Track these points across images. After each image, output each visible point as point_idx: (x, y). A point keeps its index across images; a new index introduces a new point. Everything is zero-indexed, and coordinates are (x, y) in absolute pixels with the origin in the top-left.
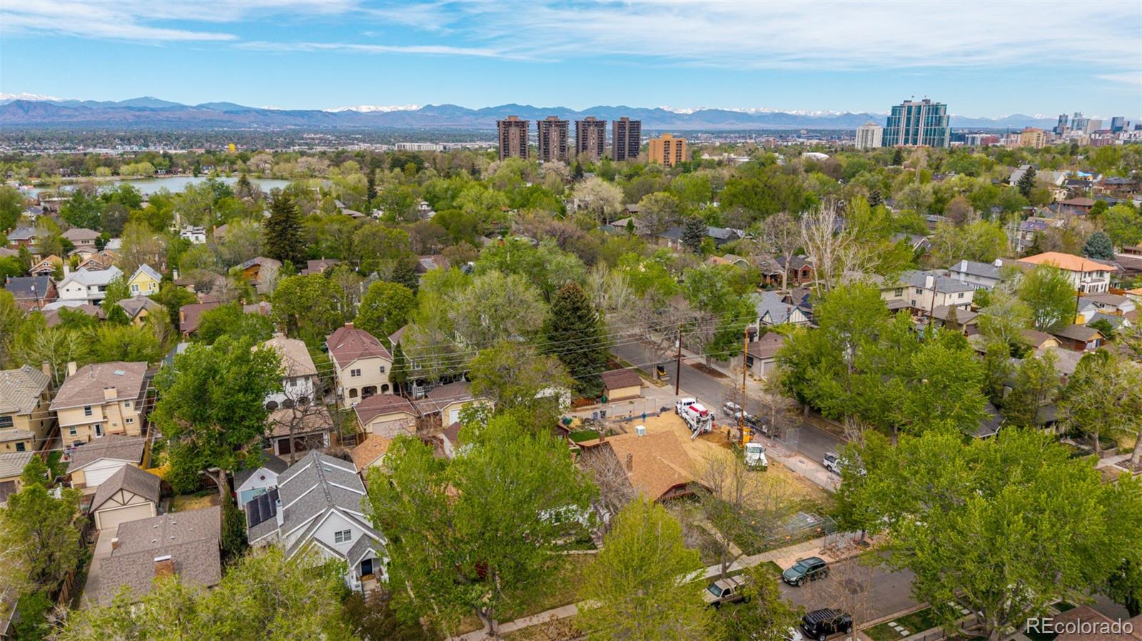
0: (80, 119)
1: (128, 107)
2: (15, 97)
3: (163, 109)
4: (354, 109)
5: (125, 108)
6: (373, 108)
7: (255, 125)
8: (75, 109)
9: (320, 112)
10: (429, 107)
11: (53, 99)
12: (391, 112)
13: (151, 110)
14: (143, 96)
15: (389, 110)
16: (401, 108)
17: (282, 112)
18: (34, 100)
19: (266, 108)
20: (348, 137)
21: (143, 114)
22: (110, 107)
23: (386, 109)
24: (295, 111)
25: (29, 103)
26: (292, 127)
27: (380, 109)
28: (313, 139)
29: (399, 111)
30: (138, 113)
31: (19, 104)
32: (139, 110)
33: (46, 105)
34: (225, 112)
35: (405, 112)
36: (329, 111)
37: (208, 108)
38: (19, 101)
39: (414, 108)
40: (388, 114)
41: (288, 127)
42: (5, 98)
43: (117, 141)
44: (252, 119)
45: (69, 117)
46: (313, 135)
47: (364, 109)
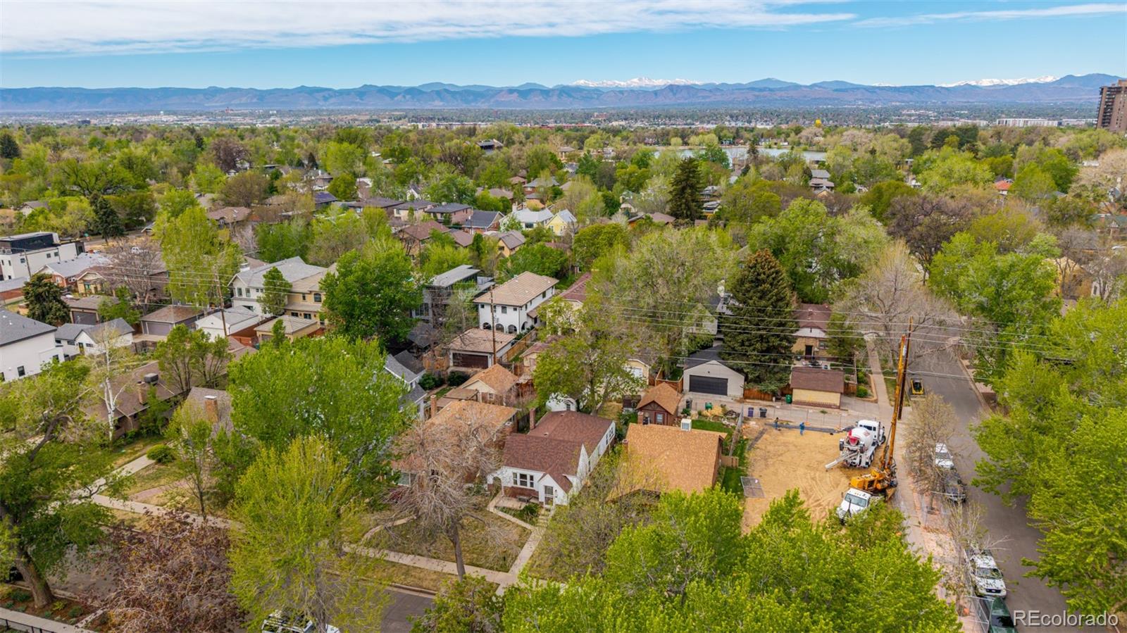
0: (712, 99)
1: (752, 88)
2: (670, 82)
3: (780, 89)
4: (973, 83)
5: (748, 89)
6: (996, 81)
7: (860, 103)
8: (710, 91)
9: (932, 87)
10: (1070, 78)
11: (697, 83)
12: (1018, 85)
13: (771, 90)
14: (766, 78)
15: (1016, 83)
16: (1032, 81)
17: (890, 89)
18: (683, 84)
19: (877, 85)
20: (952, 115)
21: (762, 94)
22: (739, 88)
23: (1012, 82)
24: (905, 87)
25: (678, 86)
26: (898, 104)
27: (1006, 82)
28: (910, 115)
29: (1028, 84)
30: (757, 93)
31: (671, 88)
32: (761, 90)
33: (688, 88)
34: (836, 90)
35: (1036, 84)
36: (944, 86)
37: (820, 87)
38: (671, 85)
39: (1050, 79)
40: (1014, 86)
41: (893, 103)
42: (663, 84)
43: (728, 118)
44: (859, 96)
45: (704, 97)
46: (913, 112)
47: (986, 82)
